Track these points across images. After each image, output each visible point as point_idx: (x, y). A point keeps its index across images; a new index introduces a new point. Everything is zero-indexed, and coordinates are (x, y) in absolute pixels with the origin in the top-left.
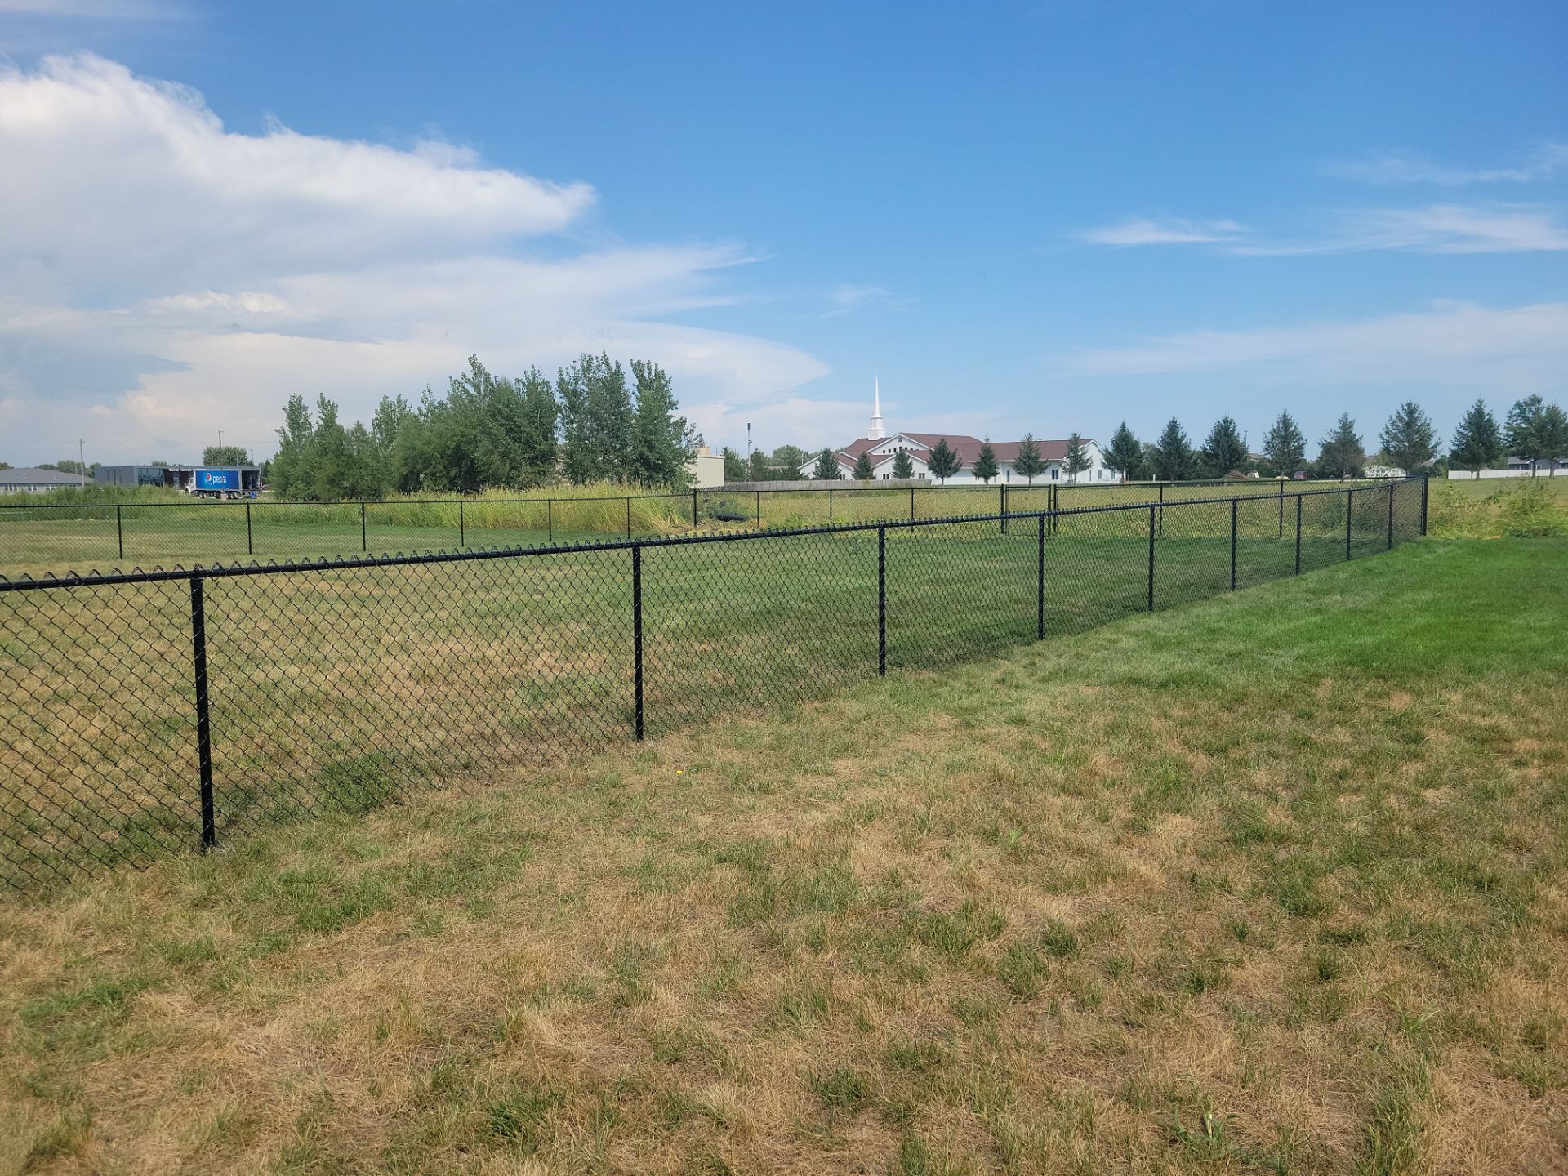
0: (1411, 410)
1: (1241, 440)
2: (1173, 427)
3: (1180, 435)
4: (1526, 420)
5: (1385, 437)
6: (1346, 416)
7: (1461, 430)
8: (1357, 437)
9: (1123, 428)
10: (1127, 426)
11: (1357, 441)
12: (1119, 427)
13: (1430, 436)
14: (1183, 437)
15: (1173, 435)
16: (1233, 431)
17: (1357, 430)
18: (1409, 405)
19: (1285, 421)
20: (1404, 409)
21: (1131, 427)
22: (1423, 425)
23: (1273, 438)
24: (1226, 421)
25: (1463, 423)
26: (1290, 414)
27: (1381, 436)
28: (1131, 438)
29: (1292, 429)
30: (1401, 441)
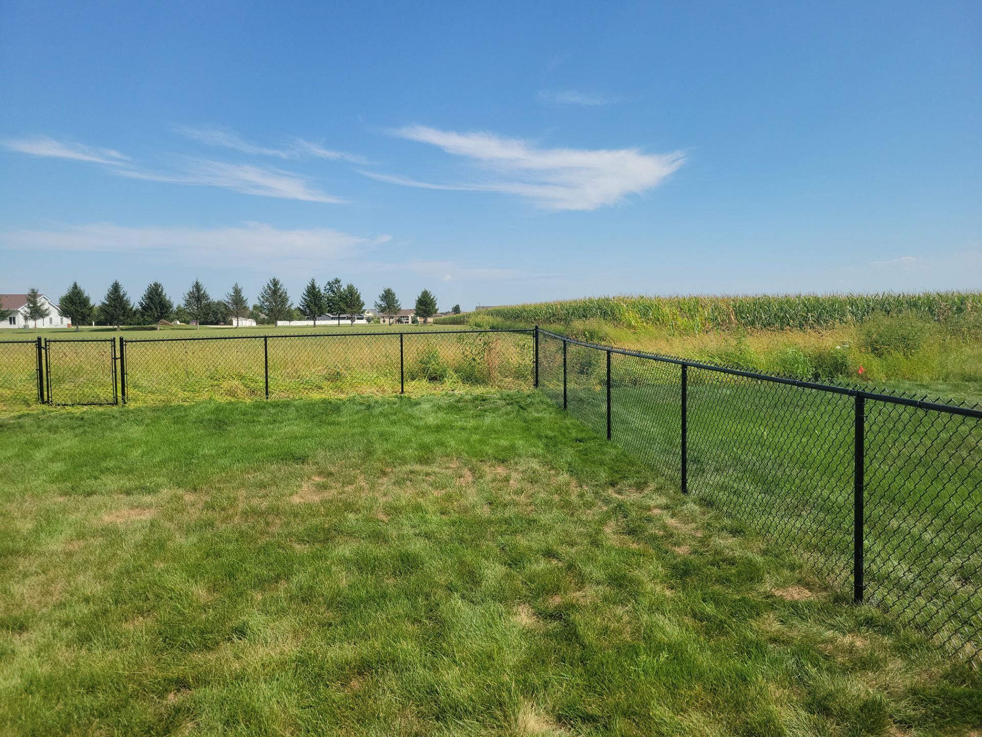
0: (275, 283)
1: (167, 298)
2: (116, 288)
3: (122, 293)
4: (333, 291)
5: (262, 300)
6: (236, 285)
7: (304, 296)
8: (244, 299)
9: (75, 287)
10: (78, 285)
11: (245, 301)
12: (72, 285)
13: (287, 300)
14: (124, 295)
15: (116, 294)
16: (162, 292)
17: (244, 295)
18: (274, 280)
19: (197, 287)
20: (271, 282)
21: (82, 286)
22: (282, 292)
23: (190, 298)
24: (156, 285)
25: (305, 292)
26: (201, 282)
27: (259, 299)
28: (82, 294)
29: (202, 292)
30: (270, 302)
